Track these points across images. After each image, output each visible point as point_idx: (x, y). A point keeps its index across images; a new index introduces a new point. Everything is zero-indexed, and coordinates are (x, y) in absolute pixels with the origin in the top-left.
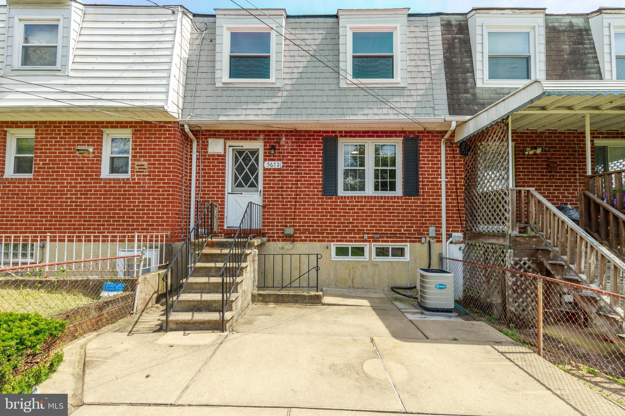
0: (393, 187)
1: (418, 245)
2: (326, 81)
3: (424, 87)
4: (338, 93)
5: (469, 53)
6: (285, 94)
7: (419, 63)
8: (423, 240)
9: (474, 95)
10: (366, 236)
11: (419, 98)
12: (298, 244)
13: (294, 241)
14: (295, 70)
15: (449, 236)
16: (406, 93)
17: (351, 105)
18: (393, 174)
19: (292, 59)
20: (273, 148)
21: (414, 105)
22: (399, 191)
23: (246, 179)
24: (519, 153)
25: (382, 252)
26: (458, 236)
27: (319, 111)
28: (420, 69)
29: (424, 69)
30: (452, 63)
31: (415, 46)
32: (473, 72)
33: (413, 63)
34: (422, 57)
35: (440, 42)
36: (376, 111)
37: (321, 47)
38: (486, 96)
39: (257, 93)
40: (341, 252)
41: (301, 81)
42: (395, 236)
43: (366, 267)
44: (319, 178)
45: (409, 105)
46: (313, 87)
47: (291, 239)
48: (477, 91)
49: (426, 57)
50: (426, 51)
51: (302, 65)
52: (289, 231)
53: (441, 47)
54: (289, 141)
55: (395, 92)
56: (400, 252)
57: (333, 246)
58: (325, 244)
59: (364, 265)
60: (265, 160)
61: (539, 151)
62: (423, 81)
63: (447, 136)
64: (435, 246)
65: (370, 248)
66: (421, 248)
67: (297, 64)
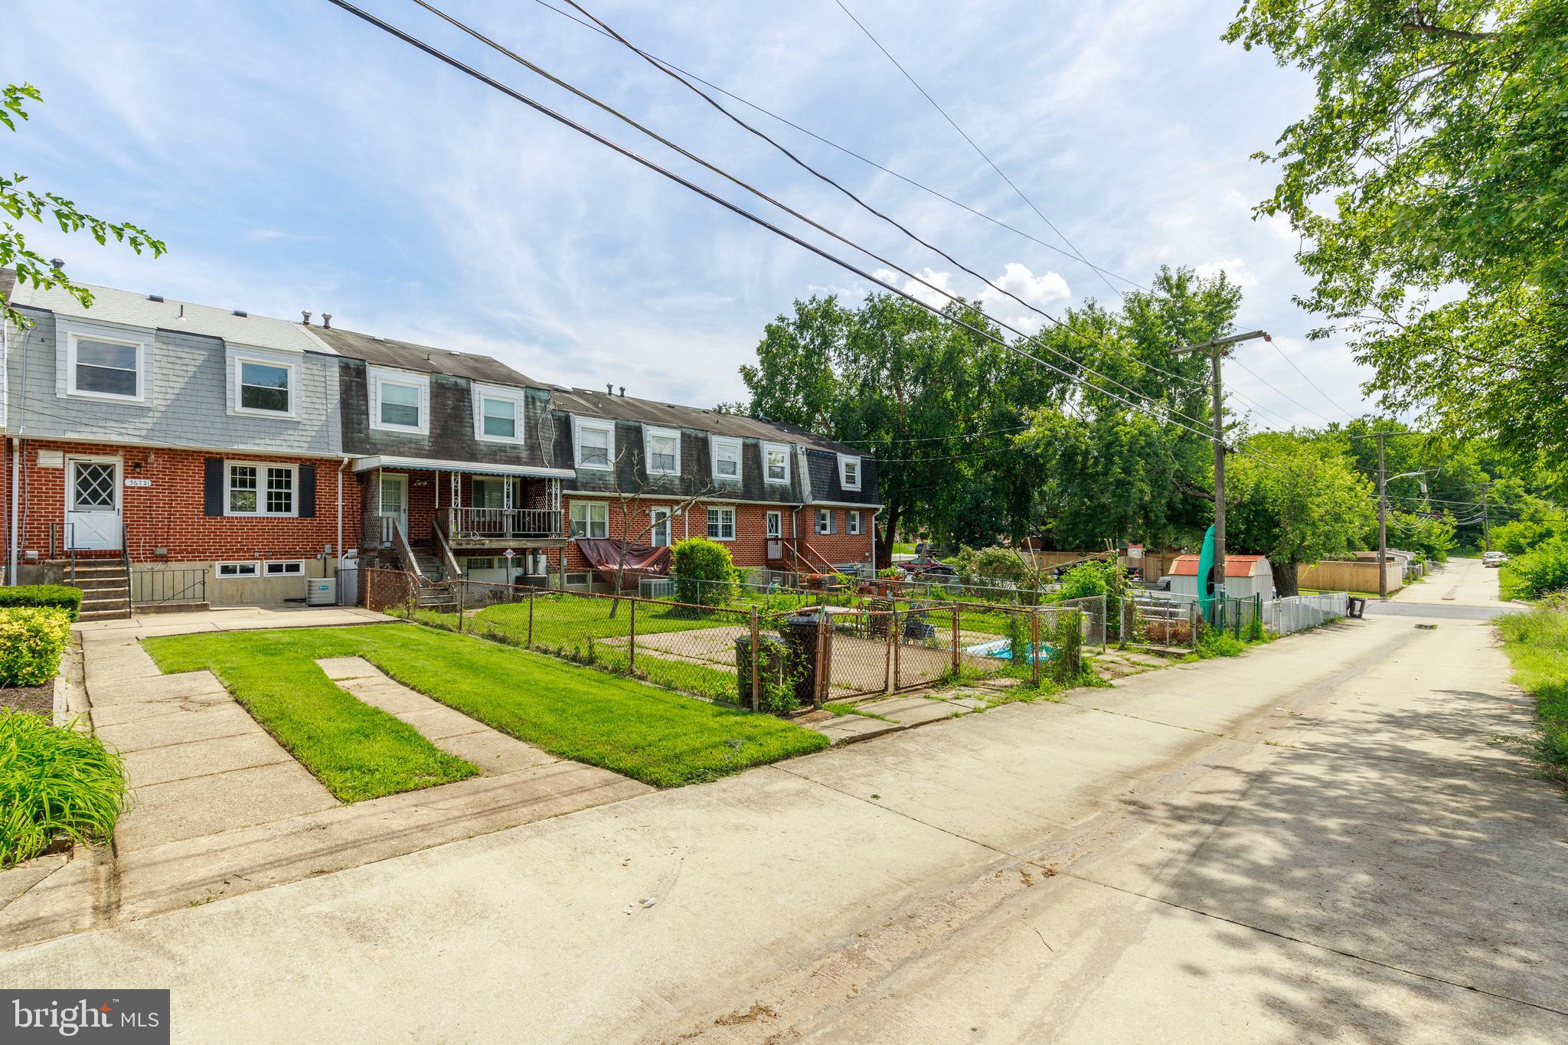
0: (288, 508)
1: (313, 561)
2: (209, 406)
3: (320, 423)
4: (224, 419)
5: (365, 397)
6: (157, 415)
7: (315, 400)
8: (319, 556)
9: (367, 435)
10: (257, 554)
11: (314, 434)
12: (173, 565)
13: (167, 561)
14: (170, 390)
15: (344, 552)
16: (300, 427)
17: (240, 434)
18: (288, 496)
19: (166, 378)
20: (138, 465)
21: (309, 439)
22: (295, 512)
23: (95, 496)
24: (411, 482)
25: (274, 569)
26: (353, 552)
27: (201, 437)
28: (316, 406)
29: (321, 407)
30: (349, 404)
31: (312, 383)
32: (367, 414)
33: (309, 400)
34: (318, 395)
35: (338, 384)
36: (268, 441)
37: (203, 369)
38: (378, 437)
39: (119, 410)
40: (225, 570)
41: (178, 403)
42: (288, 554)
43: (257, 582)
44: (200, 498)
45: (304, 439)
46: (194, 411)
47: (163, 559)
48: (371, 432)
49: (323, 396)
50: (323, 390)
51: (178, 385)
52: (163, 551)
53: (338, 388)
54: (160, 460)
55: (289, 426)
56: (294, 568)
57: (218, 565)
58: (208, 563)
59: (255, 581)
60: (126, 477)
61: (425, 483)
62: (319, 417)
63: (342, 467)
64: (331, 561)
65: (261, 567)
66: (317, 564)
67: (172, 384)
